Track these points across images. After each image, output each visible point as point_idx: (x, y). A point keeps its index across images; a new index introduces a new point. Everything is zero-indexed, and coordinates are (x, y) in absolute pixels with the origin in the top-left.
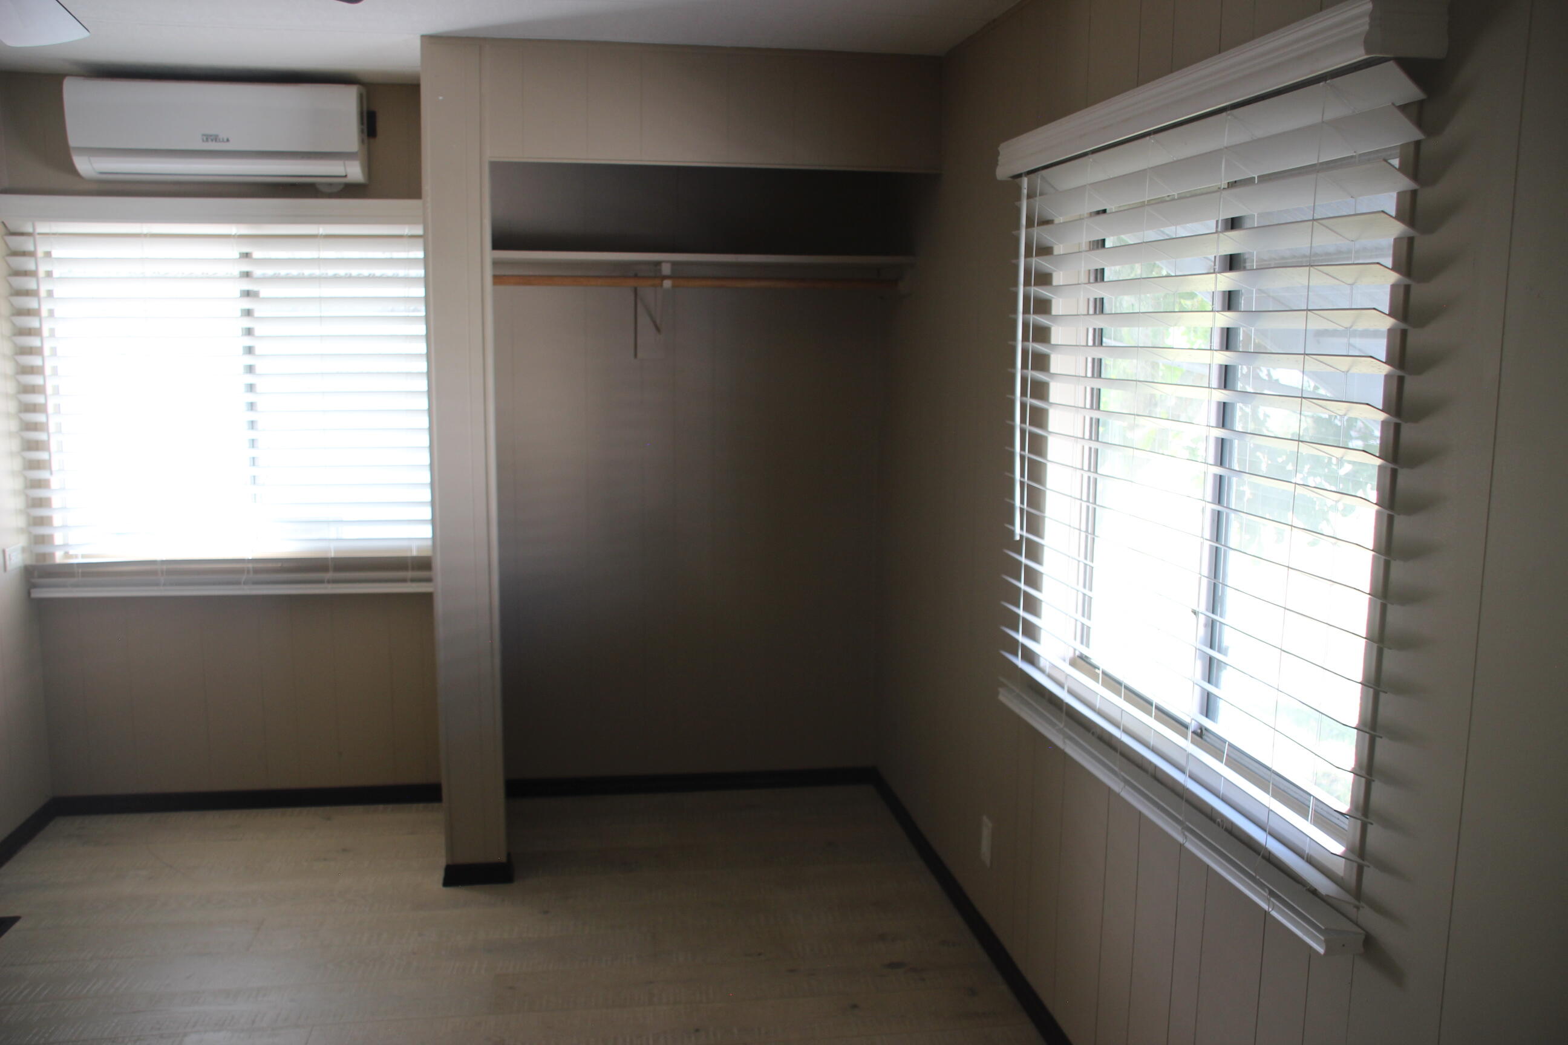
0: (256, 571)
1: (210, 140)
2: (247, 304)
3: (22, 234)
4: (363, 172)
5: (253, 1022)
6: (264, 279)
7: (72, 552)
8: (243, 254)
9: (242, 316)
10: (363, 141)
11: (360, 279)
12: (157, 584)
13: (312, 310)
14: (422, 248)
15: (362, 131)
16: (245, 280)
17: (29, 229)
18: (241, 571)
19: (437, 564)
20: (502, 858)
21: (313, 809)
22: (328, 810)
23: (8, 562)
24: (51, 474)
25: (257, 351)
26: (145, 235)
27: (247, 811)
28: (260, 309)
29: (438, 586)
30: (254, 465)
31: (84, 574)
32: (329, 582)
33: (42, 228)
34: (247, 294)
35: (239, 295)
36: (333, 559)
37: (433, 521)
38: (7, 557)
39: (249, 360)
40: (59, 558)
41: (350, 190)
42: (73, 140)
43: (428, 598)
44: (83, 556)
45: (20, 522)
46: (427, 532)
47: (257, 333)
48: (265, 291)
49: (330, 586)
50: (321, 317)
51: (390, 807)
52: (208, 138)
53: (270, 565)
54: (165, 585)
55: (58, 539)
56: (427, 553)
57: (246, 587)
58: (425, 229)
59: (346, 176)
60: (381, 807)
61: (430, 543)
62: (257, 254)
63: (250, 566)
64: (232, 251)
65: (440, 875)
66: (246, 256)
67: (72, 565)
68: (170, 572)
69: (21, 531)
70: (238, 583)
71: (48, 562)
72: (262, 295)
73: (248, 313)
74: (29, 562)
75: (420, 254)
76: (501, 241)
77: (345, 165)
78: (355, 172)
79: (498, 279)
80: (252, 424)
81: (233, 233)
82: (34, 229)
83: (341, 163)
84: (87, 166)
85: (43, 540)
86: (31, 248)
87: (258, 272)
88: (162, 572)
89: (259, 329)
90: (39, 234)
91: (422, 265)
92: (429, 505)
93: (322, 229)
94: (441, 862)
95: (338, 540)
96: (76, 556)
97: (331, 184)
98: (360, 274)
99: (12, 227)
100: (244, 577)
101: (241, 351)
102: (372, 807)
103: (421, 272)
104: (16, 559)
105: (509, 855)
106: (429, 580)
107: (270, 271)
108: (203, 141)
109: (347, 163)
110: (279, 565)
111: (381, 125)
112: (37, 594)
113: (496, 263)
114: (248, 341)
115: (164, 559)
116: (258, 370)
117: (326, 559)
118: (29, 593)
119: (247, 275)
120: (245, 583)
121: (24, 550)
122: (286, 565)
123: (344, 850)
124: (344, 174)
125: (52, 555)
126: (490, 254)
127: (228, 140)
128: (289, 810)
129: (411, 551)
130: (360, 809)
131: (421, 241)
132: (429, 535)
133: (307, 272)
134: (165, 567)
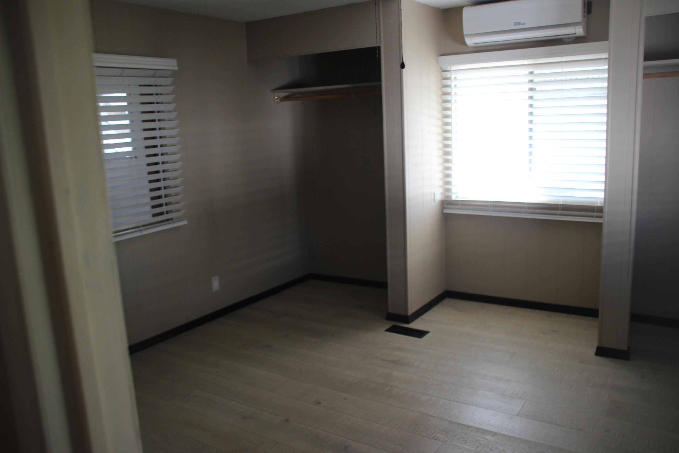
0: (528, 208)
1: (517, 25)
2: (531, 94)
3: (447, 71)
4: (584, 30)
5: (504, 392)
6: (539, 82)
7: (458, 196)
8: (530, 72)
9: (529, 99)
10: (584, 16)
11: (582, 80)
12: (488, 211)
13: (558, 95)
14: (607, 64)
15: (584, 12)
16: (531, 83)
17: (449, 69)
18: (521, 208)
19: (606, 210)
20: (625, 348)
21: (544, 312)
22: (550, 313)
23: (436, 198)
24: (452, 164)
25: (534, 114)
26: (491, 68)
27: (516, 308)
28: (536, 96)
29: (605, 220)
30: (530, 163)
31: (462, 205)
32: (559, 215)
33: (454, 68)
34: (531, 89)
35: (528, 90)
36: (561, 205)
37: (605, 191)
38: (435, 196)
39: (530, 118)
40: (454, 198)
41: (578, 40)
42: (465, 32)
43: (600, 225)
44: (462, 198)
45: (441, 183)
46: (602, 195)
47: (534, 106)
48: (538, 88)
49: (559, 216)
50: (562, 98)
51: (577, 316)
52: (516, 24)
53: (534, 206)
54: (491, 211)
55: (453, 191)
56: (602, 205)
57: (523, 214)
58: (609, 55)
59: (575, 34)
60: (573, 316)
61: (603, 200)
62: (536, 72)
63: (526, 205)
64: (526, 71)
65: (594, 350)
66: (531, 73)
67: (457, 201)
68: (494, 206)
69: (441, 186)
70: (520, 212)
71: (450, 199)
72: (537, 90)
73: (531, 98)
74: (443, 199)
75: (606, 67)
76: (647, 58)
77: (575, 29)
78: (579, 31)
79: (646, 76)
80: (531, 145)
81: (526, 64)
82: (451, 68)
83: (573, 27)
84: (470, 41)
85: (448, 190)
86: (449, 76)
87: (536, 79)
88: (491, 206)
89: (536, 104)
90: (453, 70)
91: (607, 73)
92: (604, 182)
93: (564, 59)
94: (595, 344)
95: (572, 197)
96: (459, 198)
97: (569, 38)
98: (582, 78)
99: (444, 69)
100: (523, 210)
101: (527, 114)
102: (569, 315)
103: (606, 75)
104: (439, 197)
105: (629, 348)
106: (601, 217)
107: (542, 79)
108: (514, 25)
109: (576, 27)
110: (538, 206)
111: (594, 8)
112: (446, 211)
113: (645, 68)
114: (530, 110)
115: (492, 201)
116: (534, 122)
117: (558, 205)
118: (442, 211)
119: (531, 81)
120: (523, 213)
121: (442, 194)
122: (541, 206)
123: (554, 331)
124: (575, 33)
125: (451, 196)
126: (642, 63)
127: (524, 24)
128: (534, 310)
129: (597, 203)
130: (564, 315)
131: (607, 60)
132: (603, 196)
133: (548, 79)
134: (492, 204)
